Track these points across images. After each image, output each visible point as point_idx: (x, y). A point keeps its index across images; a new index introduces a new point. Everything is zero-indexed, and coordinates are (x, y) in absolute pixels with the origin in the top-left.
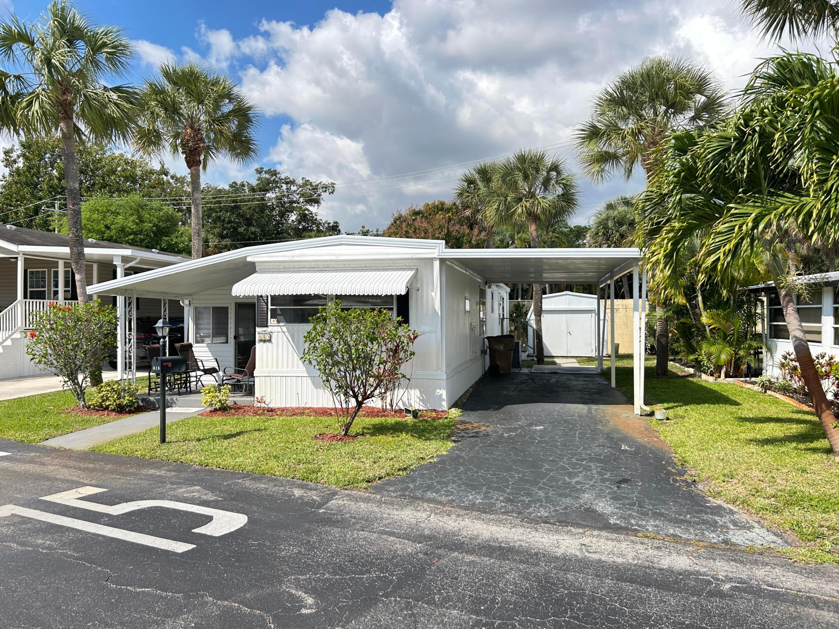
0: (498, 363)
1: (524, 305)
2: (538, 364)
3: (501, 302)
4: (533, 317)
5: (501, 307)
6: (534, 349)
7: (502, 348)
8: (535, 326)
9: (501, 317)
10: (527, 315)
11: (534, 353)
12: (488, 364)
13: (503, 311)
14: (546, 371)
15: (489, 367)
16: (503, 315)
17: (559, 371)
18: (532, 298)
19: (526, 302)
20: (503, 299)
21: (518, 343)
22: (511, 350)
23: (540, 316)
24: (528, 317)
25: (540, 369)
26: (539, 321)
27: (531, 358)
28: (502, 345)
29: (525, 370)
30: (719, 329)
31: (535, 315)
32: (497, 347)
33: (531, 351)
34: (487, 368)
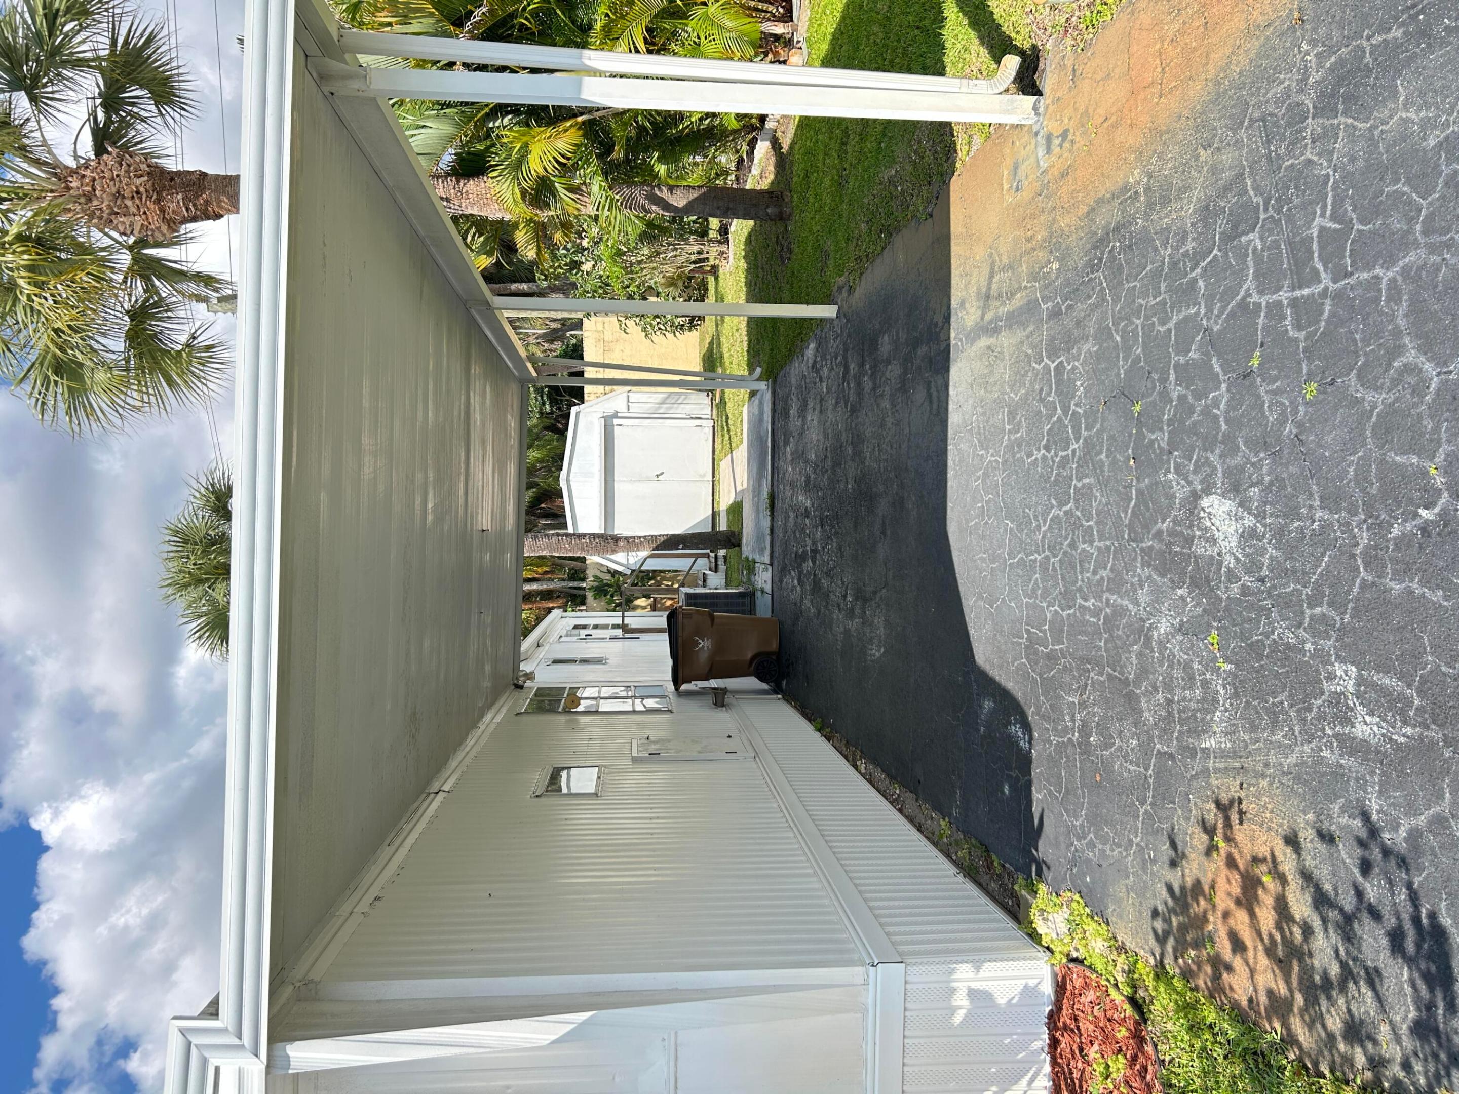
0: (749, 655)
1: (596, 577)
2: (739, 545)
3: (583, 633)
4: (620, 557)
5: (596, 633)
6: (697, 556)
7: (704, 645)
8: (644, 553)
9: (619, 632)
10: (616, 572)
11: (708, 556)
12: (751, 682)
13: (606, 627)
14: (766, 523)
15: (761, 679)
16: (615, 626)
17: (765, 491)
18: (583, 560)
19: (590, 573)
20: (576, 627)
21: (689, 596)
22: (712, 618)
23: (616, 539)
24: (620, 569)
25: (759, 538)
26: (631, 543)
27: (721, 562)
28: (697, 643)
29: (764, 579)
30: (649, 30)
31: (614, 551)
32: (704, 657)
33: (702, 562)
34: (765, 686)
